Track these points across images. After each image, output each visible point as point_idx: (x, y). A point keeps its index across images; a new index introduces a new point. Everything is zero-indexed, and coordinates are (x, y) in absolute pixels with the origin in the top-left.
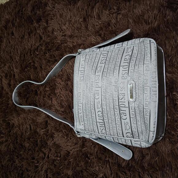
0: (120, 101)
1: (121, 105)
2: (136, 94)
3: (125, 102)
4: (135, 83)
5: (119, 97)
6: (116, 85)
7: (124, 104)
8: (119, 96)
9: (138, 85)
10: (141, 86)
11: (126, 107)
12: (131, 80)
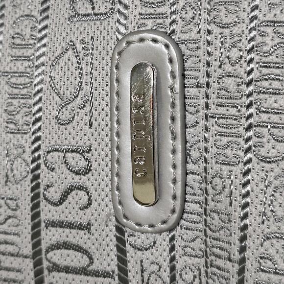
0: (48, 212)
1: (57, 257)
2: (186, 155)
3: (87, 227)
4: (181, 55)
5: (43, 181)
6: (21, 66)
7: (78, 248)
8: (43, 171)
9: (203, 80)
10: (230, 83)
11: (96, 274)
12: (150, 24)
